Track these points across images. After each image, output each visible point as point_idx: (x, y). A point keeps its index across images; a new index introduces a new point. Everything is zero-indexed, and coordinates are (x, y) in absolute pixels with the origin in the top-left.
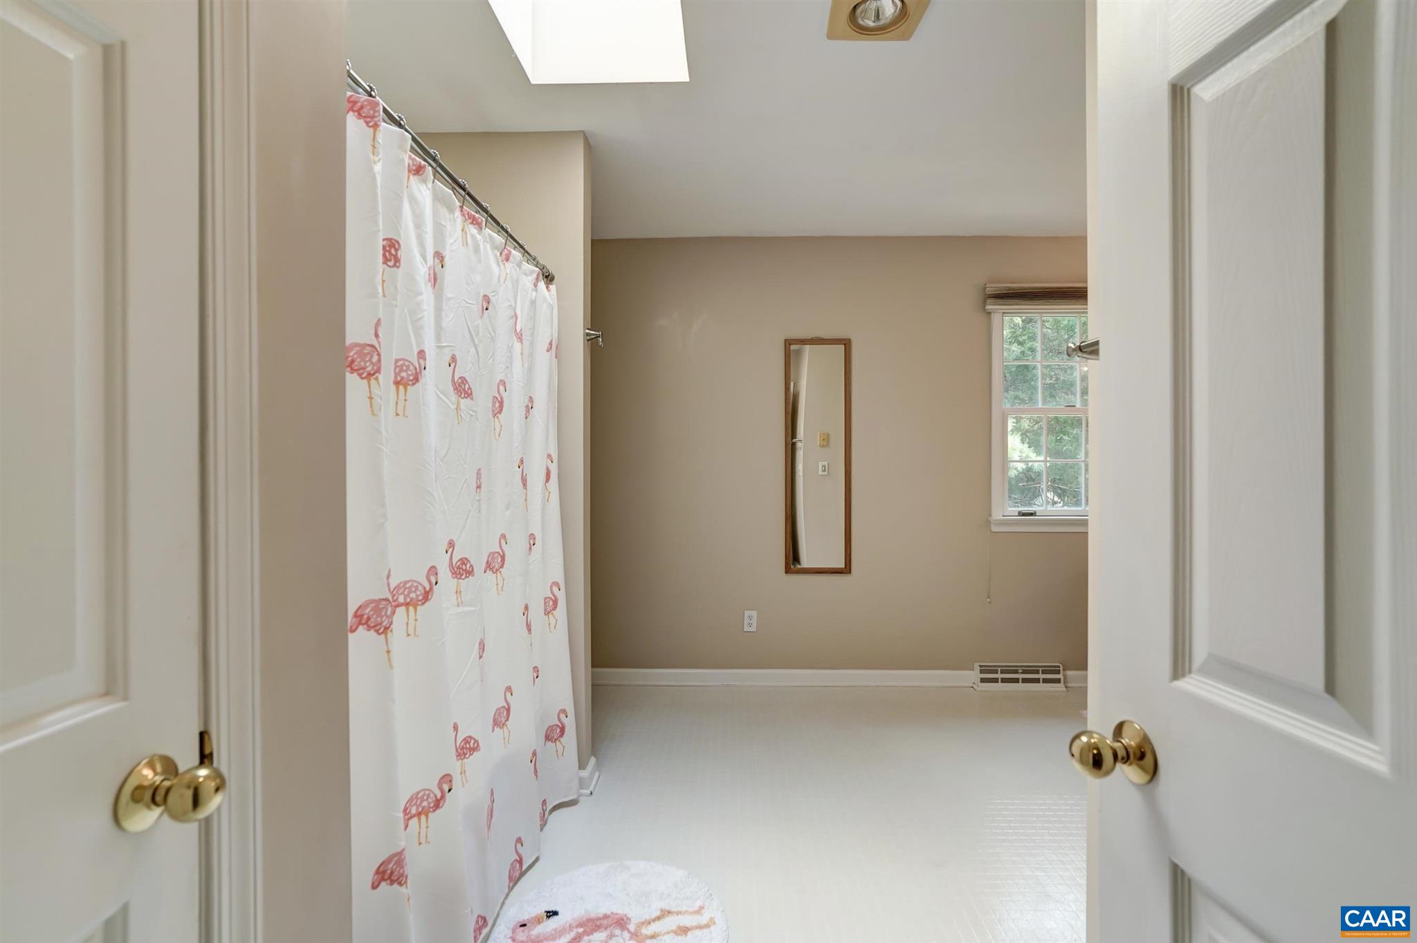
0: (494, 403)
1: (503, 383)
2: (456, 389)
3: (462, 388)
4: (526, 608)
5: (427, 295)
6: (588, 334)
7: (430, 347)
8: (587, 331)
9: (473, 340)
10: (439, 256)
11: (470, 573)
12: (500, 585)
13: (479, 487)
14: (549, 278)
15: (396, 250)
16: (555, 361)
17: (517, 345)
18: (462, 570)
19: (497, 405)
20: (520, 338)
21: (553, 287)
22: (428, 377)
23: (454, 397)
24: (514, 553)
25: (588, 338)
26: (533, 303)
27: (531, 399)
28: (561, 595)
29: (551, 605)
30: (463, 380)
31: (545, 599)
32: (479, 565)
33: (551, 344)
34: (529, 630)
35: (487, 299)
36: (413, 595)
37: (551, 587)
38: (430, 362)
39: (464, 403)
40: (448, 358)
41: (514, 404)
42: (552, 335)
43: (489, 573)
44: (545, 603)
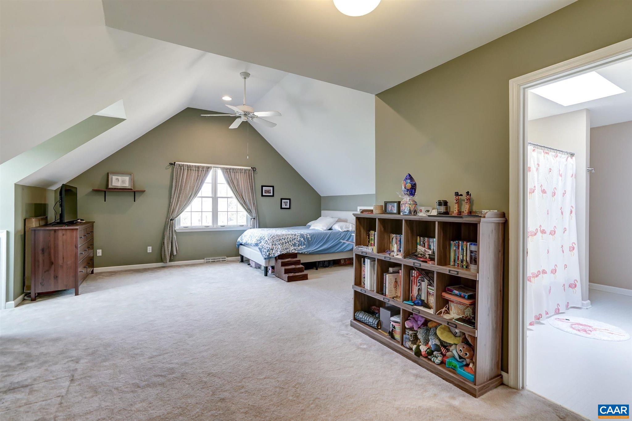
0: (552, 193)
1: (555, 188)
2: (542, 192)
3: (544, 192)
4: (562, 246)
5: (536, 173)
6: (588, 169)
7: (536, 185)
8: (588, 168)
9: (546, 180)
10: (538, 164)
11: (545, 233)
12: (554, 239)
13: (548, 214)
14: (572, 155)
15: (530, 169)
16: (574, 179)
17: (560, 178)
18: (543, 232)
19: (554, 194)
20: (561, 176)
21: (574, 158)
22: (536, 191)
23: (541, 194)
24: (559, 231)
25: (588, 170)
26: (566, 165)
27: (565, 191)
28: (576, 247)
29: (572, 249)
30: (544, 190)
31: (570, 247)
32: (548, 232)
33: (572, 175)
34: (563, 252)
35: (550, 169)
36: (532, 234)
37: (572, 244)
38: (536, 188)
39: (544, 195)
40: (540, 186)
41: (559, 193)
42: (573, 172)
43: (551, 235)
44: (570, 248)
